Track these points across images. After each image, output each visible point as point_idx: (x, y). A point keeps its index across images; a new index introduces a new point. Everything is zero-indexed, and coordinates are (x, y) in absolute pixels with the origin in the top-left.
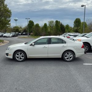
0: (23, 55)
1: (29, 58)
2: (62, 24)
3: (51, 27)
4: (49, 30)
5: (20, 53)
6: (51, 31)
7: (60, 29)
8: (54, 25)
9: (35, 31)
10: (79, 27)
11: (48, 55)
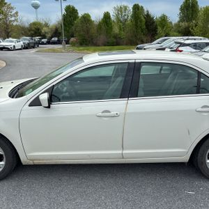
1: (31, 162)
2: (149, 13)
3: (121, 22)
4: (116, 30)
8: (128, 17)
9: (82, 33)
10: (194, 22)
11: (124, 152)
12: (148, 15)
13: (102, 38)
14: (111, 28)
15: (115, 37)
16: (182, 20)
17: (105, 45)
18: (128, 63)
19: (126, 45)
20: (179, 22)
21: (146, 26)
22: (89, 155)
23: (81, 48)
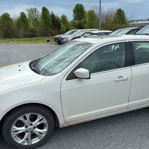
0: (45, 121)
1: (67, 125)
2: (54, 14)
4: (31, 26)
5: (28, 116)
6: (35, 28)
7: (51, 23)
8: (38, 16)
9: (5, 28)
10: (83, 20)
11: (130, 103)
12: (53, 15)
13: (22, 32)
14: (28, 24)
15: (32, 31)
16: (75, 19)
17: (25, 37)
18: (125, 42)
19: (41, 36)
20: (74, 20)
21: (53, 22)
22: (108, 110)
23: (7, 40)
